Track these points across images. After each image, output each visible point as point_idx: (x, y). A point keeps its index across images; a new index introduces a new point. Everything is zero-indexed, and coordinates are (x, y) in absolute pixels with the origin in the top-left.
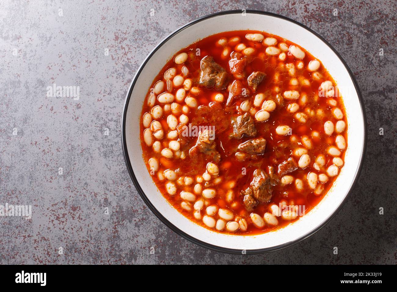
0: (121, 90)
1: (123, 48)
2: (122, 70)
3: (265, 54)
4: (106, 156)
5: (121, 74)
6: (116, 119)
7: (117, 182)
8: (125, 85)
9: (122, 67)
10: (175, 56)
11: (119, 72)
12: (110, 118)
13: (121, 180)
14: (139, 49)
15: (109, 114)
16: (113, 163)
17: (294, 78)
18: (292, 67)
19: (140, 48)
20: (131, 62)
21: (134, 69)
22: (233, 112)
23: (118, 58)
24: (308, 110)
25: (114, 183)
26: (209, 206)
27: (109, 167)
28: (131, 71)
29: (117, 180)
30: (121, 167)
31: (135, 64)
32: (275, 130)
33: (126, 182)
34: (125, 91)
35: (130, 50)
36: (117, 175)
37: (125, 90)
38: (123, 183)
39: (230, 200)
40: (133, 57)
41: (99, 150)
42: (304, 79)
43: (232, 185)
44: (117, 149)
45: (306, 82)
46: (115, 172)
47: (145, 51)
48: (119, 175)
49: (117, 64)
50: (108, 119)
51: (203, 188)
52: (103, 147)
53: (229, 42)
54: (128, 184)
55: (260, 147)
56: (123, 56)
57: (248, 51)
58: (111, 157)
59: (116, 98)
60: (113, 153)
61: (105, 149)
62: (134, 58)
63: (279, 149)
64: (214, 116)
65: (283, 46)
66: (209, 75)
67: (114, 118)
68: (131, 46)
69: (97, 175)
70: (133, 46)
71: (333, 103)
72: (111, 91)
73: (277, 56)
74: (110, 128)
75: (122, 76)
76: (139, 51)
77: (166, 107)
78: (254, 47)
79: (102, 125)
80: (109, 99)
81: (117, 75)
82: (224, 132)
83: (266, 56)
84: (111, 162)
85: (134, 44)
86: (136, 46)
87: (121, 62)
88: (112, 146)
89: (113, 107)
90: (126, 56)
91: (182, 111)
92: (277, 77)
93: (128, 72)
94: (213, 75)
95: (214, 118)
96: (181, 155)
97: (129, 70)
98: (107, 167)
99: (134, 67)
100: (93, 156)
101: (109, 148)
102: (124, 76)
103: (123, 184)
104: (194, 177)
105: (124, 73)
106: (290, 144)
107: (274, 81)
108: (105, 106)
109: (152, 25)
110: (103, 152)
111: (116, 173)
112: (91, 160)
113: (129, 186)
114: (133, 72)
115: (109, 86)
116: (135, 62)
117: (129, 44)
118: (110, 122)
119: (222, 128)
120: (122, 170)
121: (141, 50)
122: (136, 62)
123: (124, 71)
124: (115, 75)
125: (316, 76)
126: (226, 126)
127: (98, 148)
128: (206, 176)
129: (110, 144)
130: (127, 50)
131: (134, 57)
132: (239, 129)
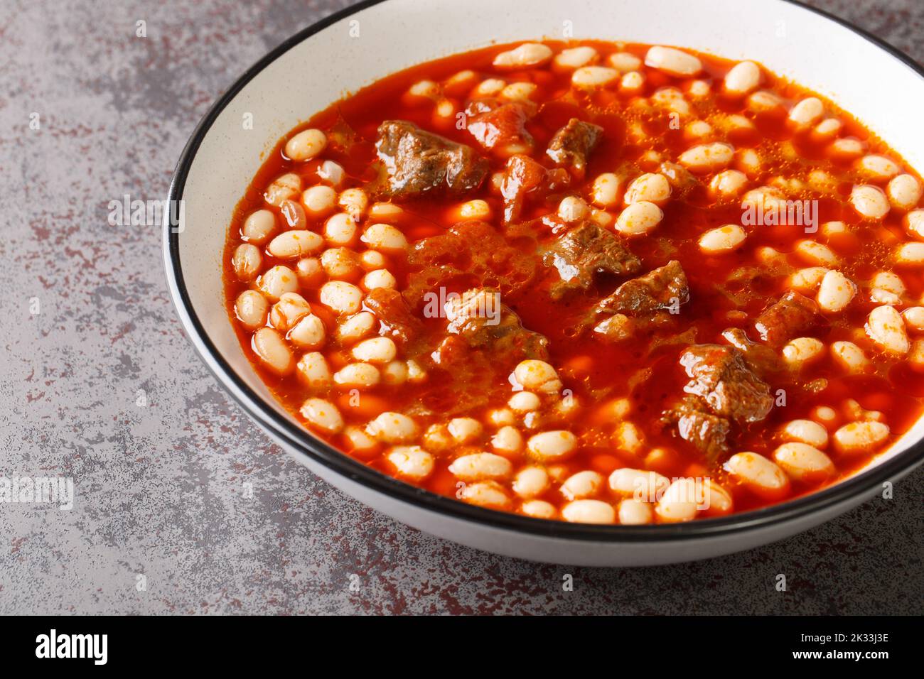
0: (106, 356)
1: (71, 253)
2: (93, 307)
3: (576, 88)
4: (112, 539)
5: (89, 316)
6: (117, 432)
7: (181, 602)
8: (114, 340)
9: (88, 298)
10: (282, 146)
11: (81, 314)
12: (91, 433)
13: (197, 591)
14: (131, 245)
15: (84, 426)
16: (149, 552)
17: (693, 120)
18: (673, 97)
19: (132, 240)
20: (116, 279)
21: (133, 296)
22: (536, 235)
23: (67, 280)
24: (780, 180)
25: (173, 607)
26: (566, 477)
27: (134, 567)
28: (123, 302)
29: (181, 595)
30: (182, 556)
31: (131, 282)
32: (698, 247)
33: (219, 595)
34: (123, 355)
35: (100, 254)
36: (174, 581)
37: (122, 352)
38: (206, 598)
39: (634, 446)
40: (117, 266)
41: (81, 528)
42: (727, 115)
43: (621, 407)
44: (149, 512)
45: (739, 122)
46: (165, 576)
47: (154, 246)
48: (183, 582)
49: (66, 295)
50: (87, 440)
51: (526, 435)
52: (93, 518)
53: (446, 86)
54: (227, 598)
55: (670, 282)
56: (80, 273)
57: (518, 90)
58: (132, 538)
59: (95, 380)
60: (138, 525)
61: (104, 521)
62: (122, 269)
63: (735, 286)
64: (478, 253)
65: (620, 60)
66: (417, 154)
67: (108, 432)
68: (100, 242)
69: (98, 600)
70: (111, 241)
71: (847, 146)
72: (69, 365)
73: (614, 86)
74: (103, 459)
75: (98, 321)
76: (136, 250)
77: (304, 266)
78: (532, 80)
79: (66, 459)
80: (72, 388)
81: (78, 323)
82: (530, 286)
83: (581, 94)
84: (138, 552)
85: (109, 235)
86: (119, 240)
87: (78, 288)
88: (126, 507)
89: (93, 405)
90: (90, 270)
91: (362, 263)
92: (637, 131)
93: (113, 308)
94: (430, 151)
95: (478, 260)
96: (407, 368)
97: (116, 302)
98: (130, 569)
99: (130, 291)
100: (64, 549)
101: (117, 515)
102: (103, 318)
103: (209, 602)
104: (478, 414)
105: (102, 311)
106: (764, 267)
107: (633, 139)
108: (60, 409)
109: (154, 180)
110: (97, 530)
111: (171, 577)
112: (58, 563)
113: (233, 603)
114: (133, 304)
115: (60, 355)
116: (130, 278)
117: (90, 237)
118: (94, 446)
119: (518, 277)
120: (190, 563)
121: (140, 246)
122: (133, 279)
123: (100, 306)
124: (71, 323)
125: (761, 101)
126: (529, 270)
127: (77, 524)
128: (522, 401)
129: (116, 503)
130: (88, 254)
131: (122, 265)
132: (578, 259)
